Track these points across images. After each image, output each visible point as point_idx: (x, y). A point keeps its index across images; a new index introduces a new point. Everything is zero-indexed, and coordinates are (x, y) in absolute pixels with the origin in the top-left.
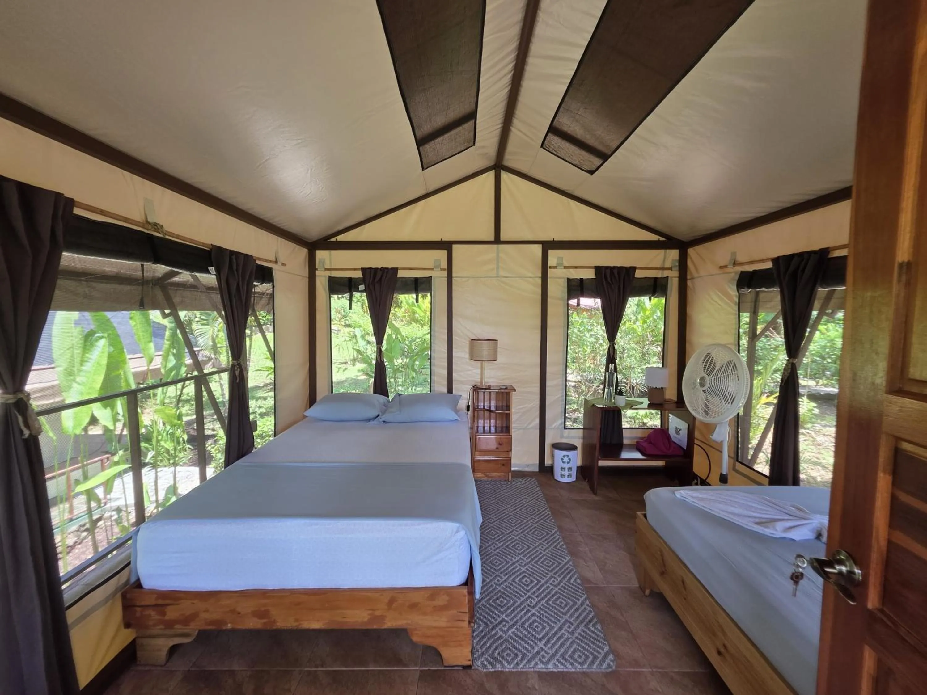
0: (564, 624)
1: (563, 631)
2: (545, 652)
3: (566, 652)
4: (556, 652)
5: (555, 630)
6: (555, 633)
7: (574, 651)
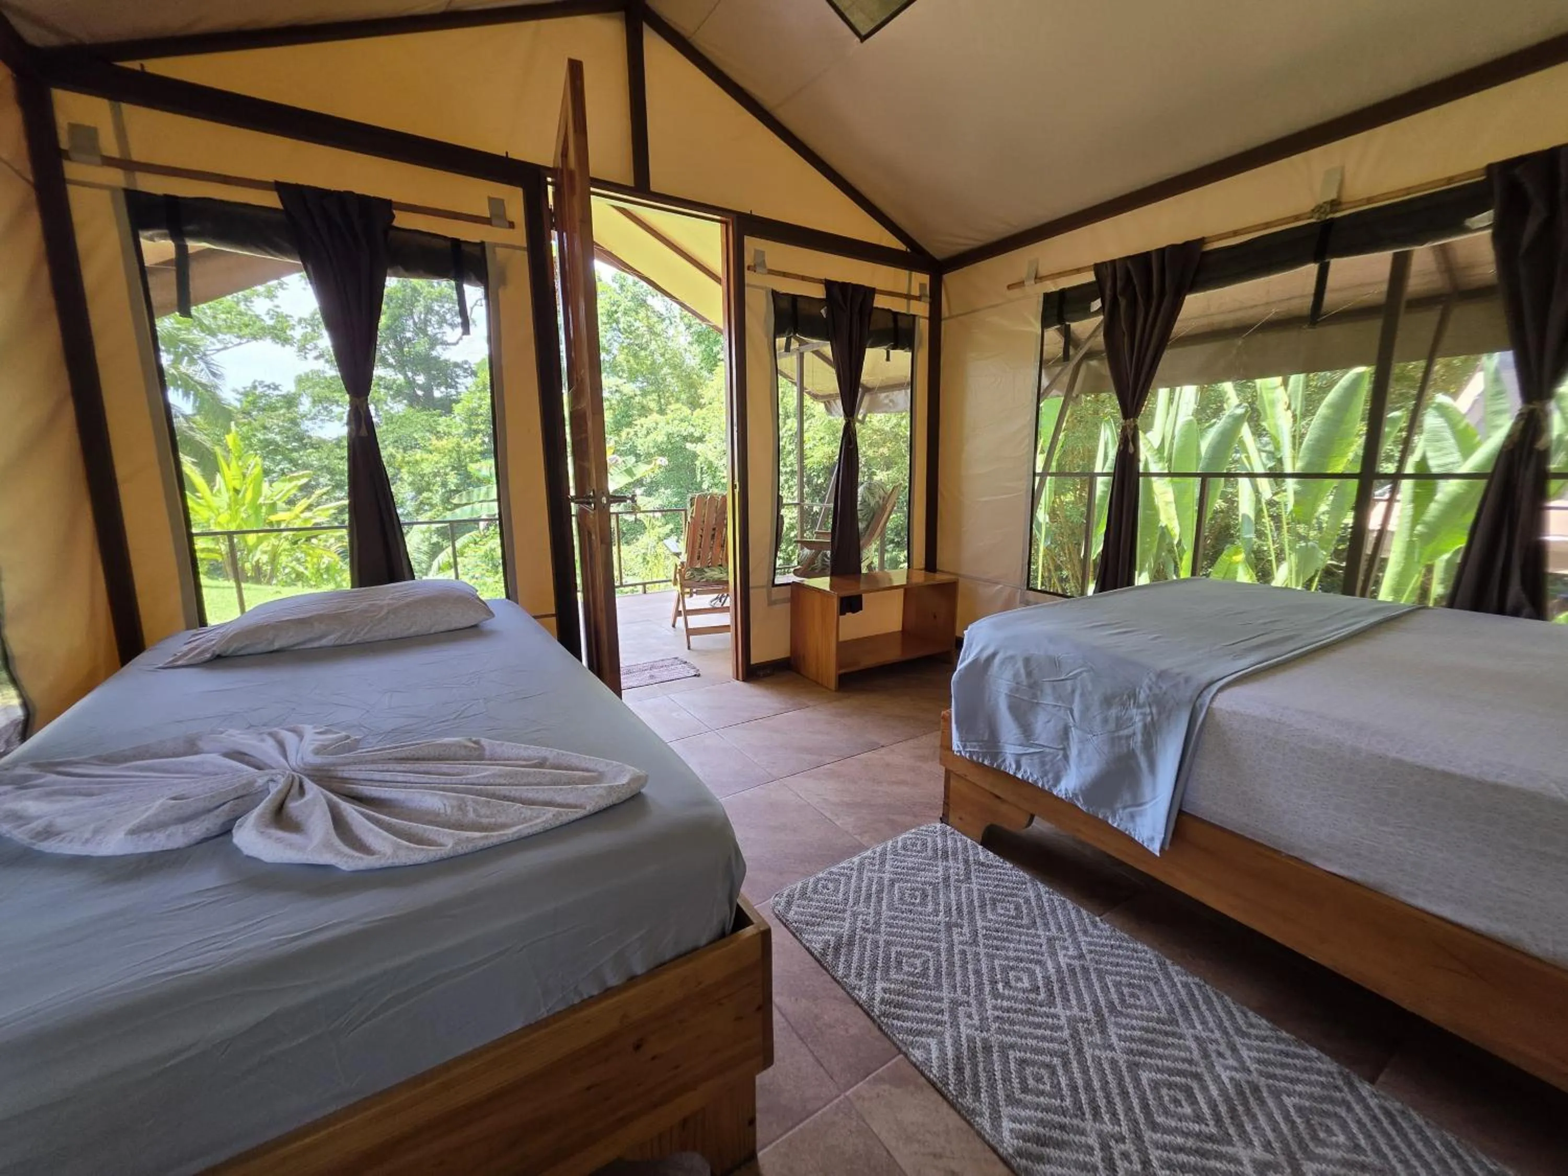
0: (877, 923)
1: (871, 911)
2: (874, 871)
3: (847, 884)
4: (860, 879)
5: (884, 908)
6: (880, 900)
7: (837, 890)
